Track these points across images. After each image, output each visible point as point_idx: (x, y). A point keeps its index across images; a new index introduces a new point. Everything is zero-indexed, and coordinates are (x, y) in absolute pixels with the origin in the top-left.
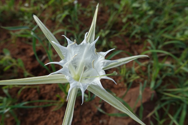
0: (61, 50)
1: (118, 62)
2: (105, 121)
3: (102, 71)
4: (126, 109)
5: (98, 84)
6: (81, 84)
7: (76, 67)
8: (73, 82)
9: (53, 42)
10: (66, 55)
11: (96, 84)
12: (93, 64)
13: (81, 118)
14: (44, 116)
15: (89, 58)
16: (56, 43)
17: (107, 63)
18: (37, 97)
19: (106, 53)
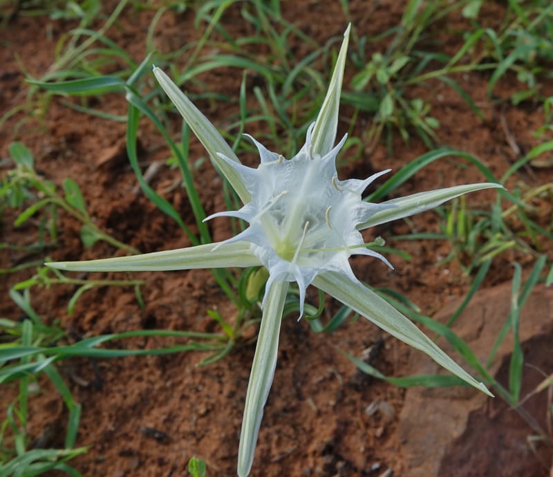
0: (243, 178)
1: (401, 209)
2: (386, 408)
3: (354, 232)
4: (424, 339)
5: (344, 269)
6: (298, 270)
7: (280, 219)
8: (276, 263)
9: (219, 154)
10: (256, 189)
11: (339, 269)
12: (328, 217)
13: (300, 396)
14: (163, 389)
15: (319, 195)
16: (229, 157)
17: (368, 210)
18: (136, 319)
19: (364, 184)
